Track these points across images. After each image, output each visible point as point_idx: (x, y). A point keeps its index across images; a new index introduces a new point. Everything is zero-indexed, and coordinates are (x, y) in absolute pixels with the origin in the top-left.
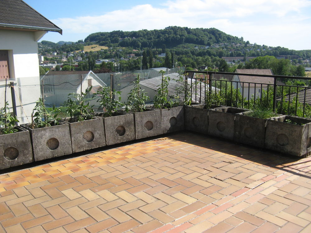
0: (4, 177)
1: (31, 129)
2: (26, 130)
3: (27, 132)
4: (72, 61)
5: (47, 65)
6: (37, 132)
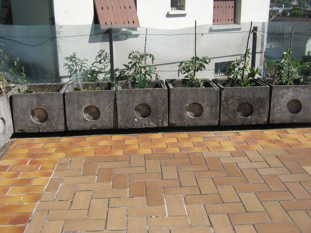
0: (234, 135)
1: (272, 85)
2: (266, 85)
3: (267, 87)
4: (304, 4)
5: (272, 8)
6: (278, 90)
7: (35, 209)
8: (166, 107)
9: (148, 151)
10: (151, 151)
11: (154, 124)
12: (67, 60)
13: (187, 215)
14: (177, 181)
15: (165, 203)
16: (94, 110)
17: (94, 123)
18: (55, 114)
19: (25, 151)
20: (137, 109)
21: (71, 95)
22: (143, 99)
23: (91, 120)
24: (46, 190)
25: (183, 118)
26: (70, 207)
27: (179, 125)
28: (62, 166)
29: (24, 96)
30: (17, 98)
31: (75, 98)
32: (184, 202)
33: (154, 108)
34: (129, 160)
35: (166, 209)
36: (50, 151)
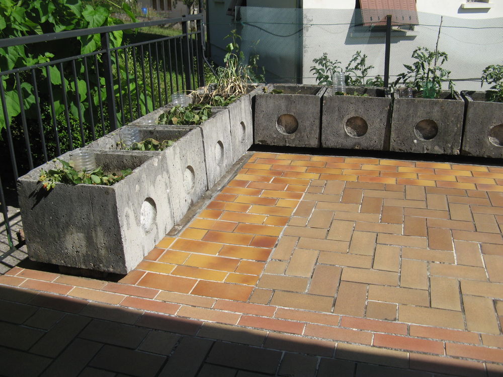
7: (281, 233)
8: (460, 127)
9: (431, 183)
10: (434, 184)
11: (440, 150)
12: (316, 62)
13: (484, 267)
14: (472, 224)
15: (454, 248)
16: (359, 123)
17: (357, 141)
18: (307, 123)
19: (267, 167)
20: (418, 127)
21: (331, 100)
22: (428, 113)
23: (354, 136)
24: (295, 214)
25: (483, 145)
26: (326, 237)
27: (475, 155)
28: (315, 189)
29: (270, 97)
30: (261, 99)
31: (336, 104)
32: (480, 251)
33: (443, 127)
34: (404, 191)
35: (455, 255)
36: (298, 170)
